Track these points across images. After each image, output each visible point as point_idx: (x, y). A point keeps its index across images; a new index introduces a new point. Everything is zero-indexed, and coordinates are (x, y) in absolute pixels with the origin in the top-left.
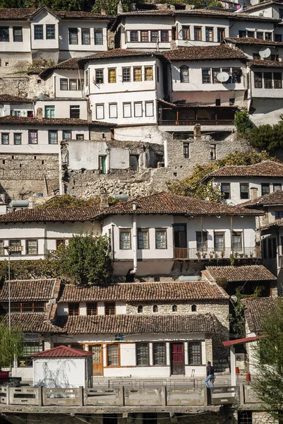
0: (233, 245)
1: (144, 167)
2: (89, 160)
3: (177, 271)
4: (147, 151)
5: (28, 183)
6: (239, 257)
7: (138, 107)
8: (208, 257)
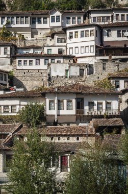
0: (107, 108)
1: (86, 75)
2: (61, 72)
3: (79, 121)
4: (88, 67)
5: (35, 82)
6: (109, 114)
7: (87, 48)
8: (93, 114)
